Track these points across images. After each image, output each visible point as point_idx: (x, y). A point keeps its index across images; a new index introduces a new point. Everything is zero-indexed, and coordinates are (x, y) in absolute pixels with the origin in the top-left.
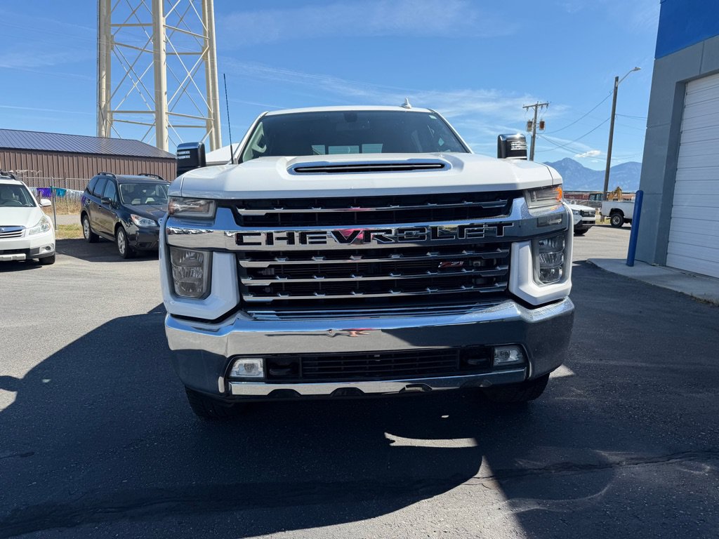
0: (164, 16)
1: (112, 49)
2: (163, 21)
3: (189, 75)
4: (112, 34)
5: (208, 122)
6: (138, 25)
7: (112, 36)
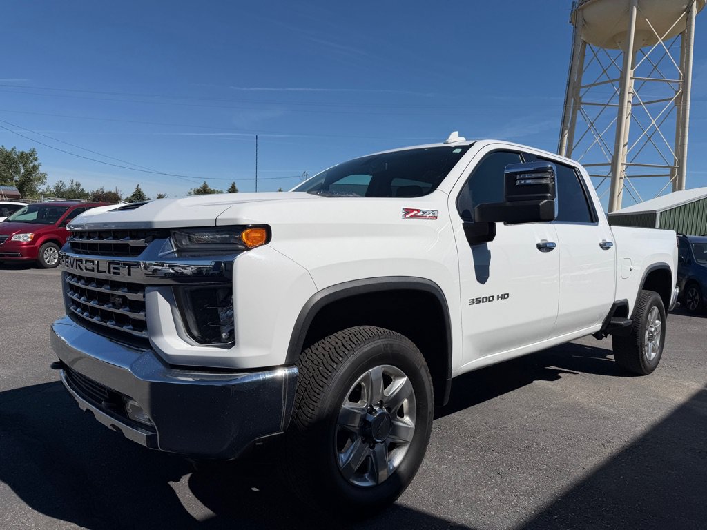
0: (632, 69)
1: (579, 109)
2: (630, 73)
3: (654, 122)
4: (581, 95)
5: (673, 170)
6: (608, 82)
7: (581, 98)
